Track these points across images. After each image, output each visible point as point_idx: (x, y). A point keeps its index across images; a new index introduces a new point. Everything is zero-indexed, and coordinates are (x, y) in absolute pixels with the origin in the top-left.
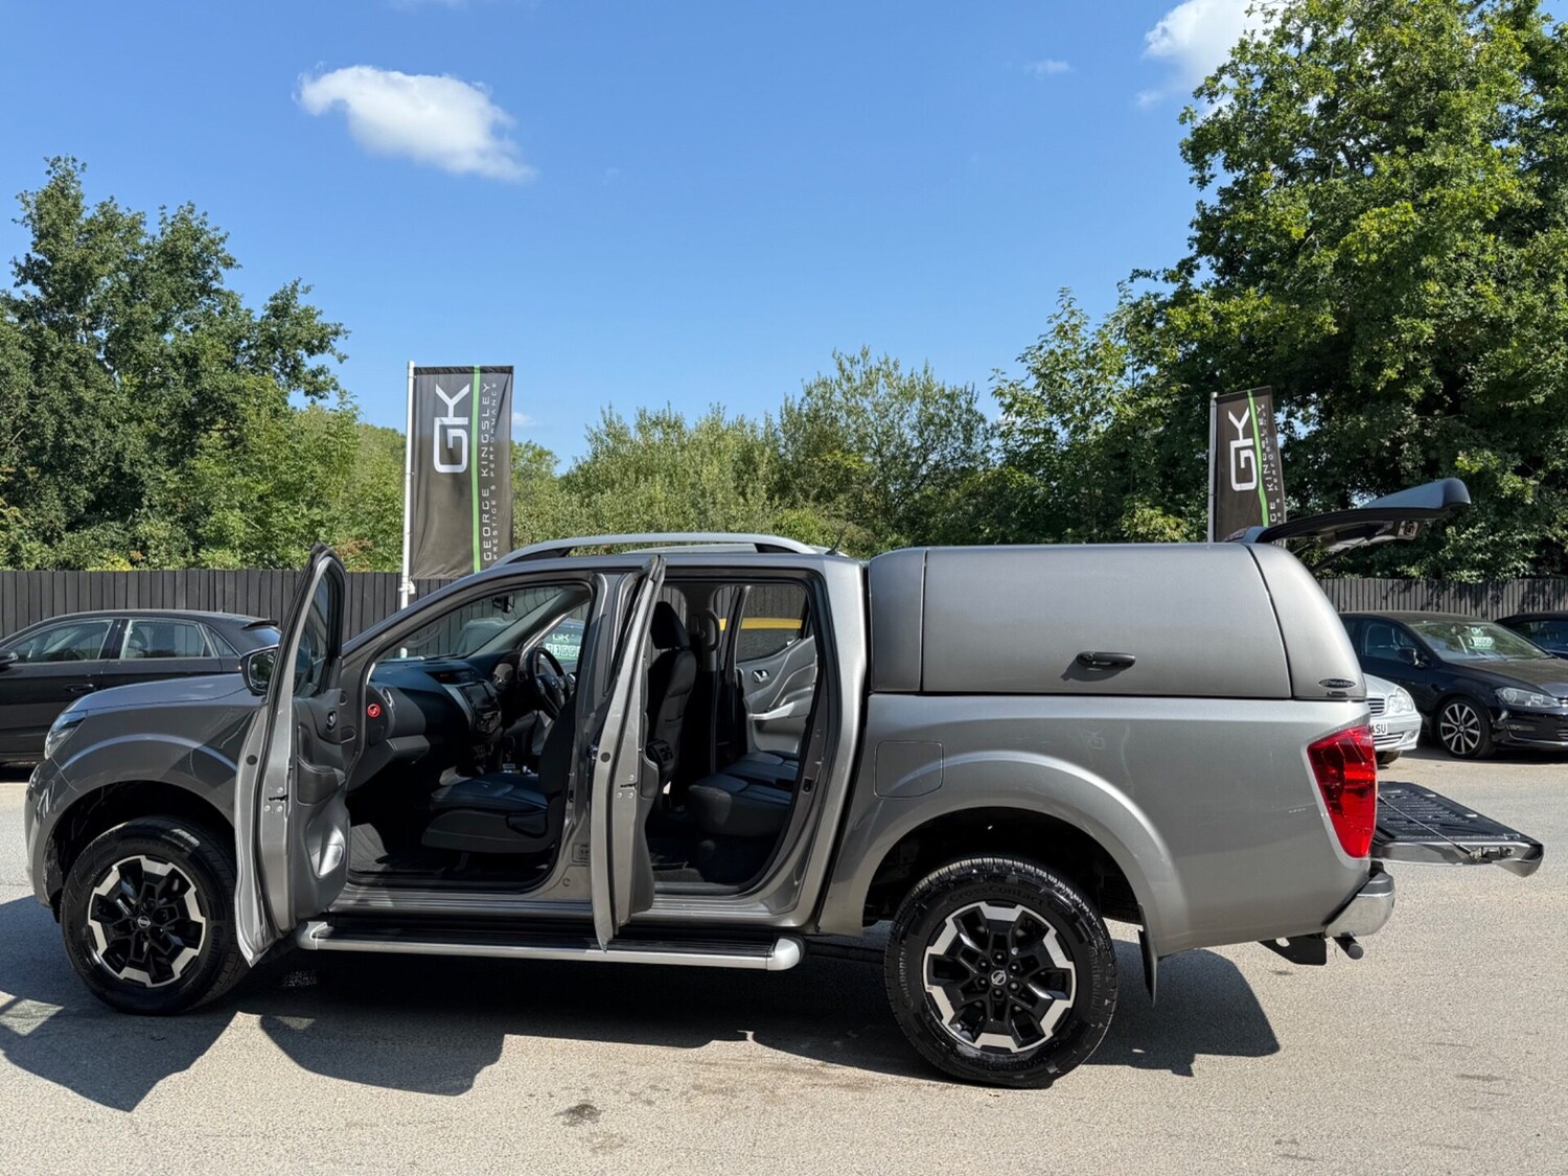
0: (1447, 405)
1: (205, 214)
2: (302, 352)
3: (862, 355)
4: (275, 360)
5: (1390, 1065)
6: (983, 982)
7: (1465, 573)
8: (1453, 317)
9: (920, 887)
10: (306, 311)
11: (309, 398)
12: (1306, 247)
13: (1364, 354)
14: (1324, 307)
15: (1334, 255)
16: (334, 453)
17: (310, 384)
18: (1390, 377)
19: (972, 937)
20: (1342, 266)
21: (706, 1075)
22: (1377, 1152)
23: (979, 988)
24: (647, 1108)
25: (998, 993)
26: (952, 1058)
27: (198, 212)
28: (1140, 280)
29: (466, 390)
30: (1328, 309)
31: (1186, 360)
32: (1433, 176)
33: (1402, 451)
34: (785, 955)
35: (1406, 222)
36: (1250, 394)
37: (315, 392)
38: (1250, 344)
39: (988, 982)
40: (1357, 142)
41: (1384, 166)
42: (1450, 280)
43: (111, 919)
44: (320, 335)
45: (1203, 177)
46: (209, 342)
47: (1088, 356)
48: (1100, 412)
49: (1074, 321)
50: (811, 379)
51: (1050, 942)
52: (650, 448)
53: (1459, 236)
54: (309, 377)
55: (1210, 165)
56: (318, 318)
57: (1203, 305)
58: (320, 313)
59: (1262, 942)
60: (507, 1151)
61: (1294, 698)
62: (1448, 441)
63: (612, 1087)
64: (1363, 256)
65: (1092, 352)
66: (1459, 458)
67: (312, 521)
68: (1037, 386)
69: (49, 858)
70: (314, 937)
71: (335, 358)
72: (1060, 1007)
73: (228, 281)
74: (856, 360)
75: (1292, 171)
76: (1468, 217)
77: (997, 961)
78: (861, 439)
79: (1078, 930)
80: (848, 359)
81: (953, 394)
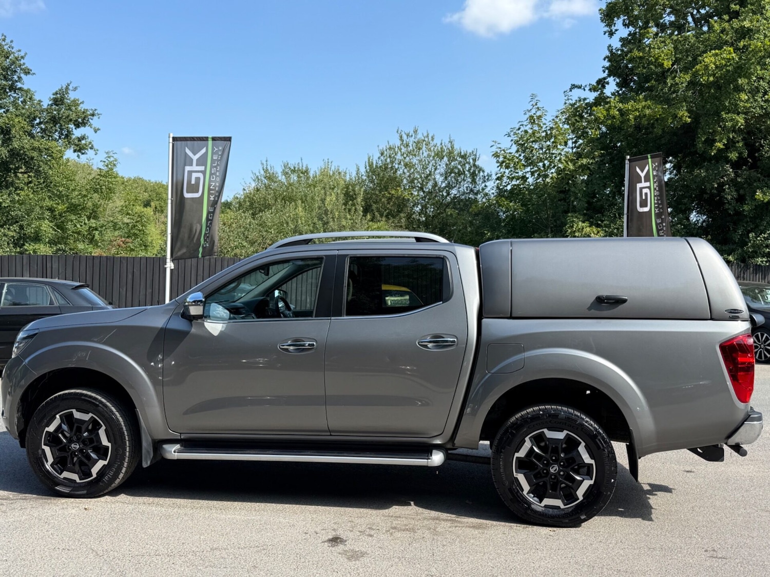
0: (749, 164)
1: (12, 42)
2: (72, 126)
3: (414, 132)
4: (56, 131)
5: (755, 514)
6: (545, 471)
7: (760, 259)
8: (754, 114)
9: (511, 421)
10: (74, 101)
11: (76, 154)
12: (672, 72)
13: (705, 134)
14: (683, 107)
15: (688, 77)
16: (104, 187)
17: (77, 145)
18: (719, 147)
19: (539, 448)
20: (692, 84)
21: (396, 522)
22: (758, 555)
23: (543, 475)
24: (370, 538)
25: (553, 477)
26: (529, 512)
27: (8, 40)
28: (575, 90)
29: (204, 150)
30: (685, 108)
31: (601, 137)
32: (744, 33)
33: (724, 190)
34: (437, 458)
35: (730, 59)
36: (649, 157)
37: (79, 151)
38: (638, 127)
39: (548, 471)
40: (698, 12)
41: (717, 27)
42: (754, 91)
43: (55, 445)
44: (83, 116)
45: (611, 30)
46: (17, 120)
47: (547, 134)
48: (554, 167)
49: (539, 113)
50: (383, 146)
51: (582, 449)
52: (290, 185)
53: (759, 68)
54: (76, 141)
55: (615, 23)
56: (81, 105)
57: (613, 105)
58: (83, 103)
59: (688, 449)
60: (303, 560)
61: (712, 319)
62: (750, 185)
63: (348, 528)
64: (705, 78)
65: (549, 132)
66: (757, 194)
67: (90, 227)
68: (517, 151)
69: (18, 411)
70: (175, 452)
71: (92, 130)
72: (587, 484)
73: (27, 83)
74: (410, 135)
75: (662, 27)
76: (764, 57)
77: (553, 460)
78: (412, 181)
79: (597, 443)
80: (405, 133)
81: (466, 155)
